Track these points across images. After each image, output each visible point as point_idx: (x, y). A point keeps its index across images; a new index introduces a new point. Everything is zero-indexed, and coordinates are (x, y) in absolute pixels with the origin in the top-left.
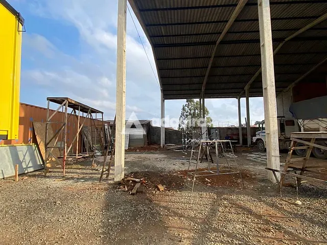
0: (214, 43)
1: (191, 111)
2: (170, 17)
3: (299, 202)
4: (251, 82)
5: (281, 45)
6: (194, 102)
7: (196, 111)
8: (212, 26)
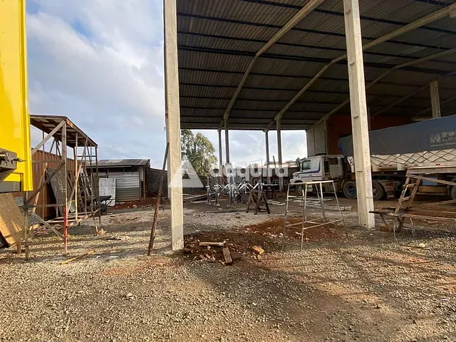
0: (253, 54)
1: (188, 147)
2: (210, 7)
3: (423, 245)
4: (283, 111)
5: (326, 67)
6: (192, 135)
7: (197, 147)
8: (260, 29)
